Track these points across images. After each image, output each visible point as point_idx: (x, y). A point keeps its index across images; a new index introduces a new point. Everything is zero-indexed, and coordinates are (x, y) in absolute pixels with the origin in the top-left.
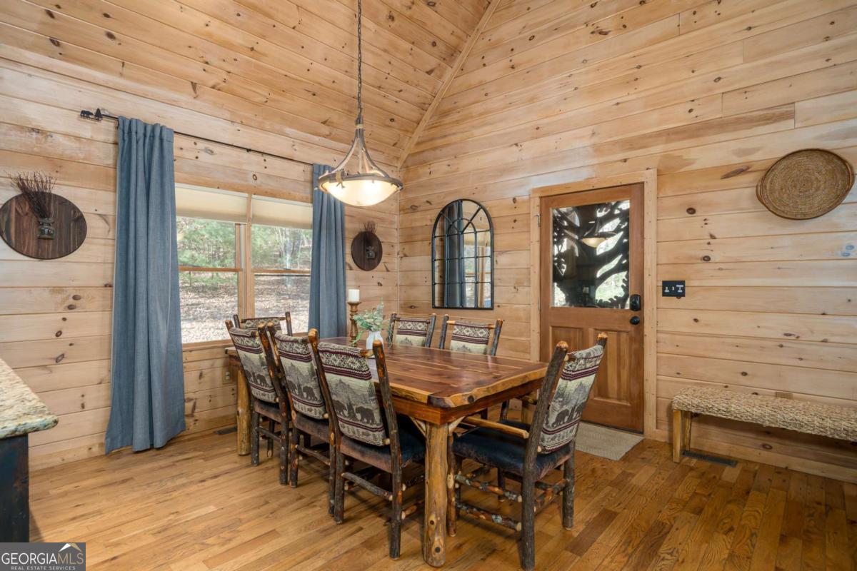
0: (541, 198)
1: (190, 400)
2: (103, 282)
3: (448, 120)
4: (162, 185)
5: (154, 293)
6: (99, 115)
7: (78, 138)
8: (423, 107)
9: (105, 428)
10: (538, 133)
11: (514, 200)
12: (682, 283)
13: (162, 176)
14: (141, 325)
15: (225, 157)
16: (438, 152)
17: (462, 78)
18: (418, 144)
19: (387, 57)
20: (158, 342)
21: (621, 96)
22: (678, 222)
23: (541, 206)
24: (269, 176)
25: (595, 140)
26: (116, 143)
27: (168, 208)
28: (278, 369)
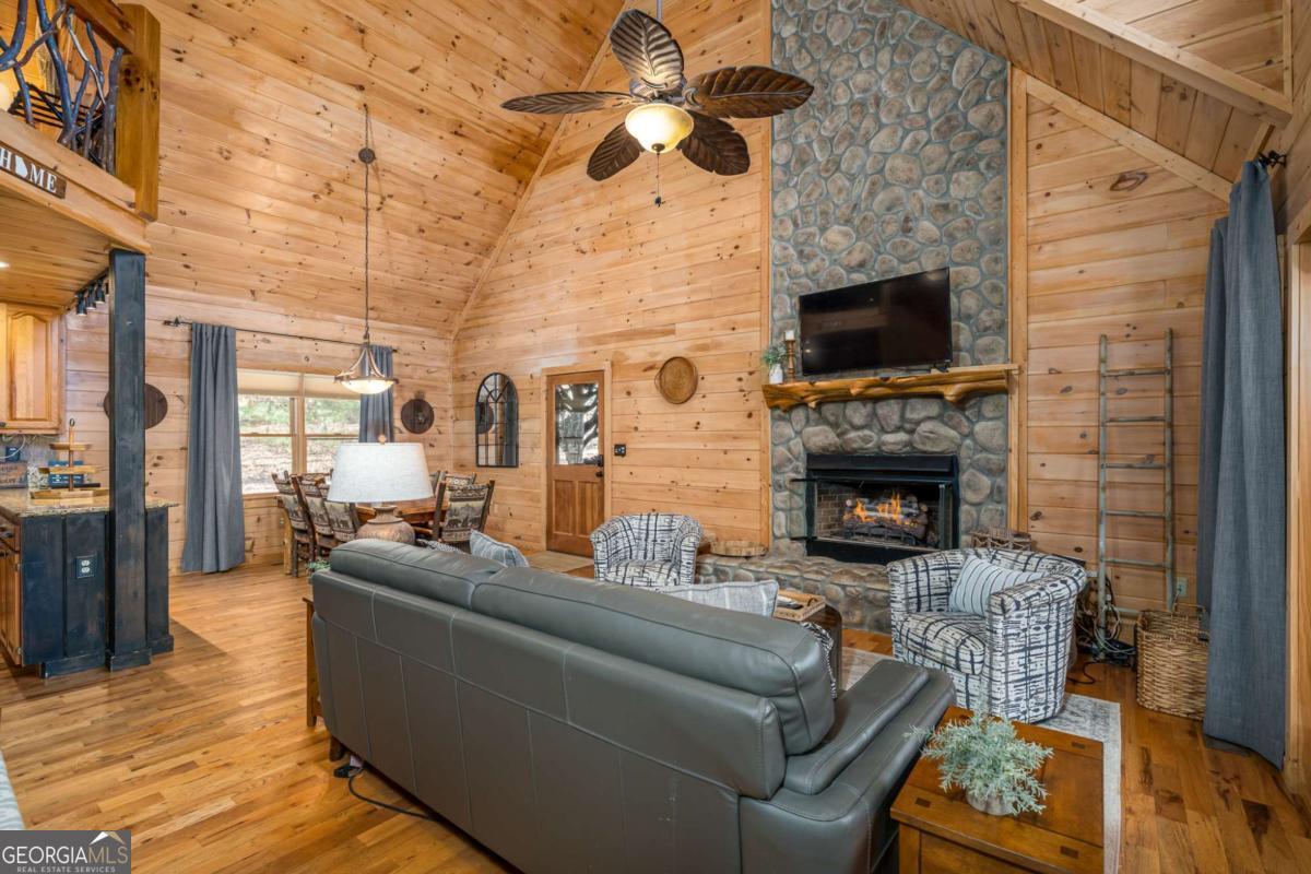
0: (548, 376)
1: (249, 539)
2: (178, 446)
3: (488, 302)
4: (226, 371)
5: (220, 455)
6: (177, 322)
7: (162, 340)
8: (468, 290)
9: (180, 555)
10: (546, 323)
11: (531, 376)
12: (624, 446)
13: (226, 363)
14: (210, 478)
15: (279, 344)
16: (480, 329)
17: (497, 269)
18: (467, 320)
19: (424, 257)
20: (223, 492)
21: (592, 302)
22: (621, 400)
23: (547, 383)
24: (320, 357)
25: (579, 334)
26: (190, 341)
27: (231, 388)
28: (305, 507)
